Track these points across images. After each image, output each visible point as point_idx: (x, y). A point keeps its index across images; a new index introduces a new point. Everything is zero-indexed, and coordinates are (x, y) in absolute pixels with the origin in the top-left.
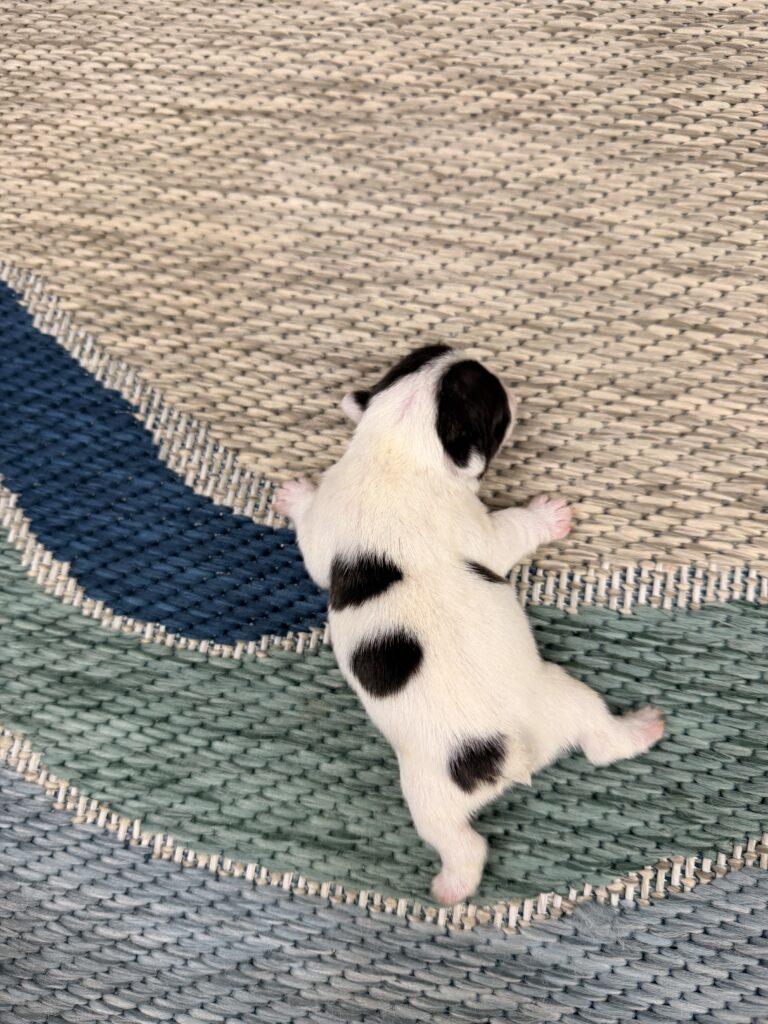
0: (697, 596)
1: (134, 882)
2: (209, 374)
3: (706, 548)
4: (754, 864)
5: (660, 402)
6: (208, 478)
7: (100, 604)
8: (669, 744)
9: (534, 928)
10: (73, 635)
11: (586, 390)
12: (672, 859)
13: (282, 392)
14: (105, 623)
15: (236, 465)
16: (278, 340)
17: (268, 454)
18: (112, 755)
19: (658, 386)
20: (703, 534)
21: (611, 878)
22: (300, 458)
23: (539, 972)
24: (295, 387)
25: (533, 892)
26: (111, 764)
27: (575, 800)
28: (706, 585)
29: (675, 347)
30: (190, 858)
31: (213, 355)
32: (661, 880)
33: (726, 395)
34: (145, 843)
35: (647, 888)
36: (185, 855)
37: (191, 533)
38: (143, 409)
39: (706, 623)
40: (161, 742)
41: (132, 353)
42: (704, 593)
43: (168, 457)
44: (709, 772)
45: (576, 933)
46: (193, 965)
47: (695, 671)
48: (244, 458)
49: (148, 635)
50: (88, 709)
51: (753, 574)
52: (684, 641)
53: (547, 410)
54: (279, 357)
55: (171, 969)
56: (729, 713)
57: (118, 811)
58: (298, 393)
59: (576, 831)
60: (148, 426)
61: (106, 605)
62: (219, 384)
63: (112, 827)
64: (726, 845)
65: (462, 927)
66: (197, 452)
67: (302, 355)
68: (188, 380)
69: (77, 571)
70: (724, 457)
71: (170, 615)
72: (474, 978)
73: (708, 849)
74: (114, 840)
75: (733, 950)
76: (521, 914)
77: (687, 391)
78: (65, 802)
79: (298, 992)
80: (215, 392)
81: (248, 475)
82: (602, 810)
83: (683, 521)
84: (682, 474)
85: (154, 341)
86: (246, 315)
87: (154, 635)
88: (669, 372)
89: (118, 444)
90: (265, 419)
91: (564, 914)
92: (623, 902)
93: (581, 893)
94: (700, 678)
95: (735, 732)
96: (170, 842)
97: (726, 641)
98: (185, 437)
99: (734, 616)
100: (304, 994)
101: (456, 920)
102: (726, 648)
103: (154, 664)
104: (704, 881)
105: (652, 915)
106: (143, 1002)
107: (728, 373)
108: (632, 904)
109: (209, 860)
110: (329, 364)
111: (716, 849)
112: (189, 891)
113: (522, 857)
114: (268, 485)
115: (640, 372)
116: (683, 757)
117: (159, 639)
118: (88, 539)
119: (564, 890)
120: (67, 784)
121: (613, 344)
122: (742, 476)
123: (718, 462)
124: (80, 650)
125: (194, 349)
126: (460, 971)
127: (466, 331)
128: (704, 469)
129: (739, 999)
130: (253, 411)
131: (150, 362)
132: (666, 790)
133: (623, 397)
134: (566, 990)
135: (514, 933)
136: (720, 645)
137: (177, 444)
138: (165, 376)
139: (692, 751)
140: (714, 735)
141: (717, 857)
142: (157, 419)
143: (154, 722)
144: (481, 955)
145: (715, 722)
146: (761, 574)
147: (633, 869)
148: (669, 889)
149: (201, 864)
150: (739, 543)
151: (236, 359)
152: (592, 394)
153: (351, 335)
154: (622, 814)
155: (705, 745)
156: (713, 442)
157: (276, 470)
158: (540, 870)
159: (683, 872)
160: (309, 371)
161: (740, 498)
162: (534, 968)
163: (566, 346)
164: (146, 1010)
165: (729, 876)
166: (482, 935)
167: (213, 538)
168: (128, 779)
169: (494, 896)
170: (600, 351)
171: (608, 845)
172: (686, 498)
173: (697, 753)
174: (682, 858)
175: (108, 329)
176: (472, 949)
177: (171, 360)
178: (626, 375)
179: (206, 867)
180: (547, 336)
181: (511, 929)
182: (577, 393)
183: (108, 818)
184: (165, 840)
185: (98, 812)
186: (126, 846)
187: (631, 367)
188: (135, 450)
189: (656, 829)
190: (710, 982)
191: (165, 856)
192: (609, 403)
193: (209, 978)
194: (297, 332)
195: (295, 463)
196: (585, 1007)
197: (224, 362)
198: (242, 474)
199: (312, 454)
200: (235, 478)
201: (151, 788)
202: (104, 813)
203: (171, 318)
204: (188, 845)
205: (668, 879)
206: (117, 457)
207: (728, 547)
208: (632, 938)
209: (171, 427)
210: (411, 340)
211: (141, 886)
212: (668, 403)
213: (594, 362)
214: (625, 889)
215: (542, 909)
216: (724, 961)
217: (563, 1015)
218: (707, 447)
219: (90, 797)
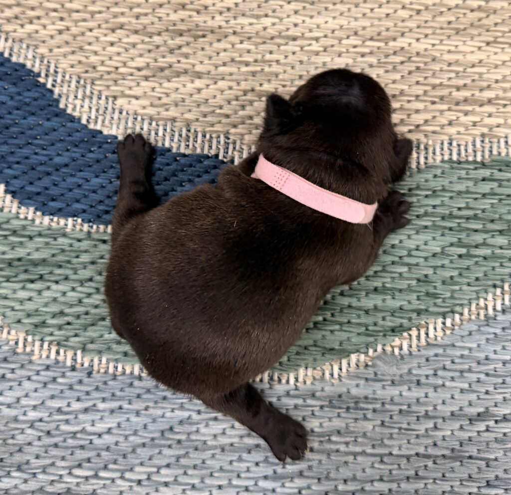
0: (422, 161)
1: (82, 391)
2: (87, 47)
3: (424, 131)
4: (476, 318)
5: (386, 43)
6: (97, 118)
7: (32, 209)
8: (417, 252)
9: (350, 376)
10: (14, 233)
11: (340, 40)
12: (428, 321)
13: (141, 56)
14: (37, 222)
15: (115, 107)
16: (134, 21)
17: (137, 98)
18: (55, 308)
19: (384, 33)
20: (422, 122)
21: (392, 338)
22: (160, 98)
23: (356, 403)
24: (149, 51)
25: (347, 354)
26: (54, 316)
27: (364, 293)
28: (427, 153)
29: (392, 8)
30: (120, 369)
31: (88, 34)
32: (423, 336)
33: (426, 36)
34: (86, 365)
35: (415, 342)
36: (116, 368)
37: (91, 155)
38: (43, 75)
39: (430, 176)
40: (89, 295)
41: (29, 35)
42: (426, 158)
43: (66, 106)
44: (443, 266)
45: (376, 374)
46: (131, 438)
47: (427, 205)
48: (120, 102)
49: (70, 226)
50: (32, 281)
51: (455, 144)
52: (418, 188)
53: (317, 53)
54: (136, 32)
55: (117, 444)
56: (451, 229)
57: (65, 346)
58: (152, 55)
59: (367, 312)
60: (49, 86)
61: (36, 209)
62: (96, 53)
63: (61, 358)
64: (458, 309)
65: (305, 382)
66: (87, 101)
67: (150, 29)
68: (73, 53)
69: (11, 189)
70: (430, 74)
71: (84, 211)
72: (317, 413)
73: (448, 312)
74: (64, 367)
75: (470, 370)
76: (341, 369)
77: (403, 35)
78: (25, 346)
79: (205, 442)
80: (93, 59)
81: (124, 113)
82: (381, 297)
83: (409, 115)
84: (405, 87)
85: (45, 27)
86: (109, 5)
87: (74, 226)
88: (390, 24)
89: (27, 100)
90: (132, 75)
91: (367, 365)
92: (402, 352)
93: (375, 351)
94: (430, 209)
95: (455, 240)
96: (104, 360)
97: (443, 186)
98: (77, 91)
99: (446, 170)
100: (209, 443)
101: (301, 379)
102: (444, 190)
103: (76, 244)
104: (448, 332)
105: (420, 356)
106: (100, 469)
107: (426, 22)
108: (407, 352)
109: (133, 368)
110: (172, 34)
111: (453, 312)
112: (122, 390)
113: (336, 333)
114: (139, 118)
115: (372, 25)
116: (426, 259)
117: (78, 227)
118: (16, 166)
119: (365, 350)
120: (24, 335)
121: (353, 9)
122: (441, 84)
123: (426, 78)
124: (21, 243)
125: (74, 30)
126: (307, 411)
127: (259, 7)
128: (418, 83)
129: (476, 398)
130: (122, 70)
131: (44, 42)
132: (419, 280)
133: (364, 42)
134: (374, 411)
135: (338, 381)
136: (440, 188)
137: (72, 96)
138: (56, 50)
139: (431, 255)
140: (443, 243)
141: (454, 317)
142: (55, 81)
143: (82, 283)
144: (319, 399)
145: (443, 235)
146: (460, 143)
147: (404, 331)
148: (429, 340)
149: (128, 371)
150: (444, 125)
151: (106, 35)
152: (344, 42)
153: (183, 14)
154: (393, 298)
155: (438, 250)
156: (422, 65)
157: (144, 108)
158: (349, 339)
159: (435, 329)
160: (157, 39)
161: (442, 98)
162: (353, 401)
163: (324, 12)
164: (102, 474)
165: (462, 327)
166: (318, 386)
167: (106, 157)
168: (69, 324)
169: (321, 360)
170: (346, 14)
171: (388, 318)
172: (409, 101)
173: (434, 255)
174: (433, 321)
175: (8, 20)
176: (313, 396)
177: (59, 39)
178: (364, 28)
179: (132, 373)
180: (312, 7)
181: (336, 379)
182: (336, 42)
183: (58, 353)
184: (101, 361)
185: (49, 350)
186: (73, 369)
187: (367, 23)
188: (41, 102)
189: (416, 304)
190: (459, 390)
191: (102, 371)
192: (355, 47)
193: (144, 445)
194: (146, 15)
195: (157, 102)
196: (387, 419)
197: (97, 38)
198: (121, 113)
199: (167, 95)
200: (116, 116)
201: (85, 328)
202: (54, 349)
203: (55, 10)
204: (117, 361)
205: (427, 334)
206: (28, 108)
207: (438, 129)
208: (410, 372)
209: (66, 85)
210: (224, 15)
211: (88, 393)
212: (391, 44)
213: (343, 22)
214: (401, 344)
215: (353, 364)
216: (465, 377)
217: (374, 427)
218: (418, 68)
219: (42, 340)
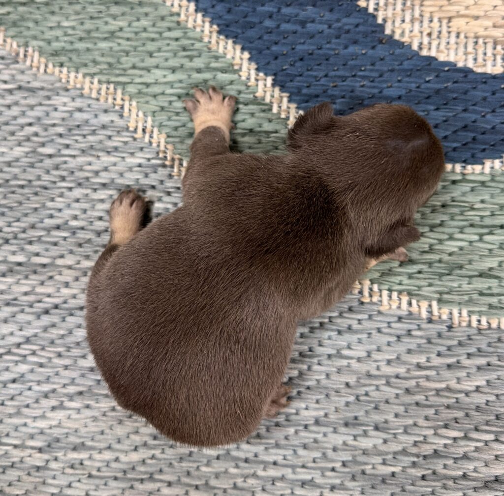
1: (443, 346)
6: (430, 43)
15: (450, 30)
17: (477, 18)
30: (484, 322)
34: (444, 317)
36: (479, 321)
43: (393, 32)
48: (458, 23)
55: (487, 403)
57: (417, 296)
60: (371, 10)
63: (415, 308)
66: (417, 25)
74: (420, 319)
78: (371, 296)
81: (462, 36)
96: (464, 313)
98: (404, 14)
109: (499, 321)
114: (481, 42)
118: (340, 100)
120: (369, 283)
137: (398, 21)
142: (377, 4)
149: (494, 325)
157: (486, 29)
168: (420, 272)
179: (499, 327)
183: (410, 304)
184: (460, 313)
185: (400, 300)
186: (430, 321)
191: (464, 324)
198: (458, 36)
202: (405, 299)
204: (479, 313)
206: (350, 36)
209: (390, 8)
219: (390, 290)
